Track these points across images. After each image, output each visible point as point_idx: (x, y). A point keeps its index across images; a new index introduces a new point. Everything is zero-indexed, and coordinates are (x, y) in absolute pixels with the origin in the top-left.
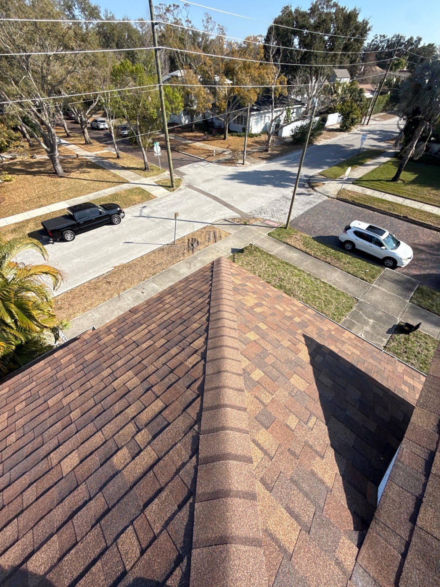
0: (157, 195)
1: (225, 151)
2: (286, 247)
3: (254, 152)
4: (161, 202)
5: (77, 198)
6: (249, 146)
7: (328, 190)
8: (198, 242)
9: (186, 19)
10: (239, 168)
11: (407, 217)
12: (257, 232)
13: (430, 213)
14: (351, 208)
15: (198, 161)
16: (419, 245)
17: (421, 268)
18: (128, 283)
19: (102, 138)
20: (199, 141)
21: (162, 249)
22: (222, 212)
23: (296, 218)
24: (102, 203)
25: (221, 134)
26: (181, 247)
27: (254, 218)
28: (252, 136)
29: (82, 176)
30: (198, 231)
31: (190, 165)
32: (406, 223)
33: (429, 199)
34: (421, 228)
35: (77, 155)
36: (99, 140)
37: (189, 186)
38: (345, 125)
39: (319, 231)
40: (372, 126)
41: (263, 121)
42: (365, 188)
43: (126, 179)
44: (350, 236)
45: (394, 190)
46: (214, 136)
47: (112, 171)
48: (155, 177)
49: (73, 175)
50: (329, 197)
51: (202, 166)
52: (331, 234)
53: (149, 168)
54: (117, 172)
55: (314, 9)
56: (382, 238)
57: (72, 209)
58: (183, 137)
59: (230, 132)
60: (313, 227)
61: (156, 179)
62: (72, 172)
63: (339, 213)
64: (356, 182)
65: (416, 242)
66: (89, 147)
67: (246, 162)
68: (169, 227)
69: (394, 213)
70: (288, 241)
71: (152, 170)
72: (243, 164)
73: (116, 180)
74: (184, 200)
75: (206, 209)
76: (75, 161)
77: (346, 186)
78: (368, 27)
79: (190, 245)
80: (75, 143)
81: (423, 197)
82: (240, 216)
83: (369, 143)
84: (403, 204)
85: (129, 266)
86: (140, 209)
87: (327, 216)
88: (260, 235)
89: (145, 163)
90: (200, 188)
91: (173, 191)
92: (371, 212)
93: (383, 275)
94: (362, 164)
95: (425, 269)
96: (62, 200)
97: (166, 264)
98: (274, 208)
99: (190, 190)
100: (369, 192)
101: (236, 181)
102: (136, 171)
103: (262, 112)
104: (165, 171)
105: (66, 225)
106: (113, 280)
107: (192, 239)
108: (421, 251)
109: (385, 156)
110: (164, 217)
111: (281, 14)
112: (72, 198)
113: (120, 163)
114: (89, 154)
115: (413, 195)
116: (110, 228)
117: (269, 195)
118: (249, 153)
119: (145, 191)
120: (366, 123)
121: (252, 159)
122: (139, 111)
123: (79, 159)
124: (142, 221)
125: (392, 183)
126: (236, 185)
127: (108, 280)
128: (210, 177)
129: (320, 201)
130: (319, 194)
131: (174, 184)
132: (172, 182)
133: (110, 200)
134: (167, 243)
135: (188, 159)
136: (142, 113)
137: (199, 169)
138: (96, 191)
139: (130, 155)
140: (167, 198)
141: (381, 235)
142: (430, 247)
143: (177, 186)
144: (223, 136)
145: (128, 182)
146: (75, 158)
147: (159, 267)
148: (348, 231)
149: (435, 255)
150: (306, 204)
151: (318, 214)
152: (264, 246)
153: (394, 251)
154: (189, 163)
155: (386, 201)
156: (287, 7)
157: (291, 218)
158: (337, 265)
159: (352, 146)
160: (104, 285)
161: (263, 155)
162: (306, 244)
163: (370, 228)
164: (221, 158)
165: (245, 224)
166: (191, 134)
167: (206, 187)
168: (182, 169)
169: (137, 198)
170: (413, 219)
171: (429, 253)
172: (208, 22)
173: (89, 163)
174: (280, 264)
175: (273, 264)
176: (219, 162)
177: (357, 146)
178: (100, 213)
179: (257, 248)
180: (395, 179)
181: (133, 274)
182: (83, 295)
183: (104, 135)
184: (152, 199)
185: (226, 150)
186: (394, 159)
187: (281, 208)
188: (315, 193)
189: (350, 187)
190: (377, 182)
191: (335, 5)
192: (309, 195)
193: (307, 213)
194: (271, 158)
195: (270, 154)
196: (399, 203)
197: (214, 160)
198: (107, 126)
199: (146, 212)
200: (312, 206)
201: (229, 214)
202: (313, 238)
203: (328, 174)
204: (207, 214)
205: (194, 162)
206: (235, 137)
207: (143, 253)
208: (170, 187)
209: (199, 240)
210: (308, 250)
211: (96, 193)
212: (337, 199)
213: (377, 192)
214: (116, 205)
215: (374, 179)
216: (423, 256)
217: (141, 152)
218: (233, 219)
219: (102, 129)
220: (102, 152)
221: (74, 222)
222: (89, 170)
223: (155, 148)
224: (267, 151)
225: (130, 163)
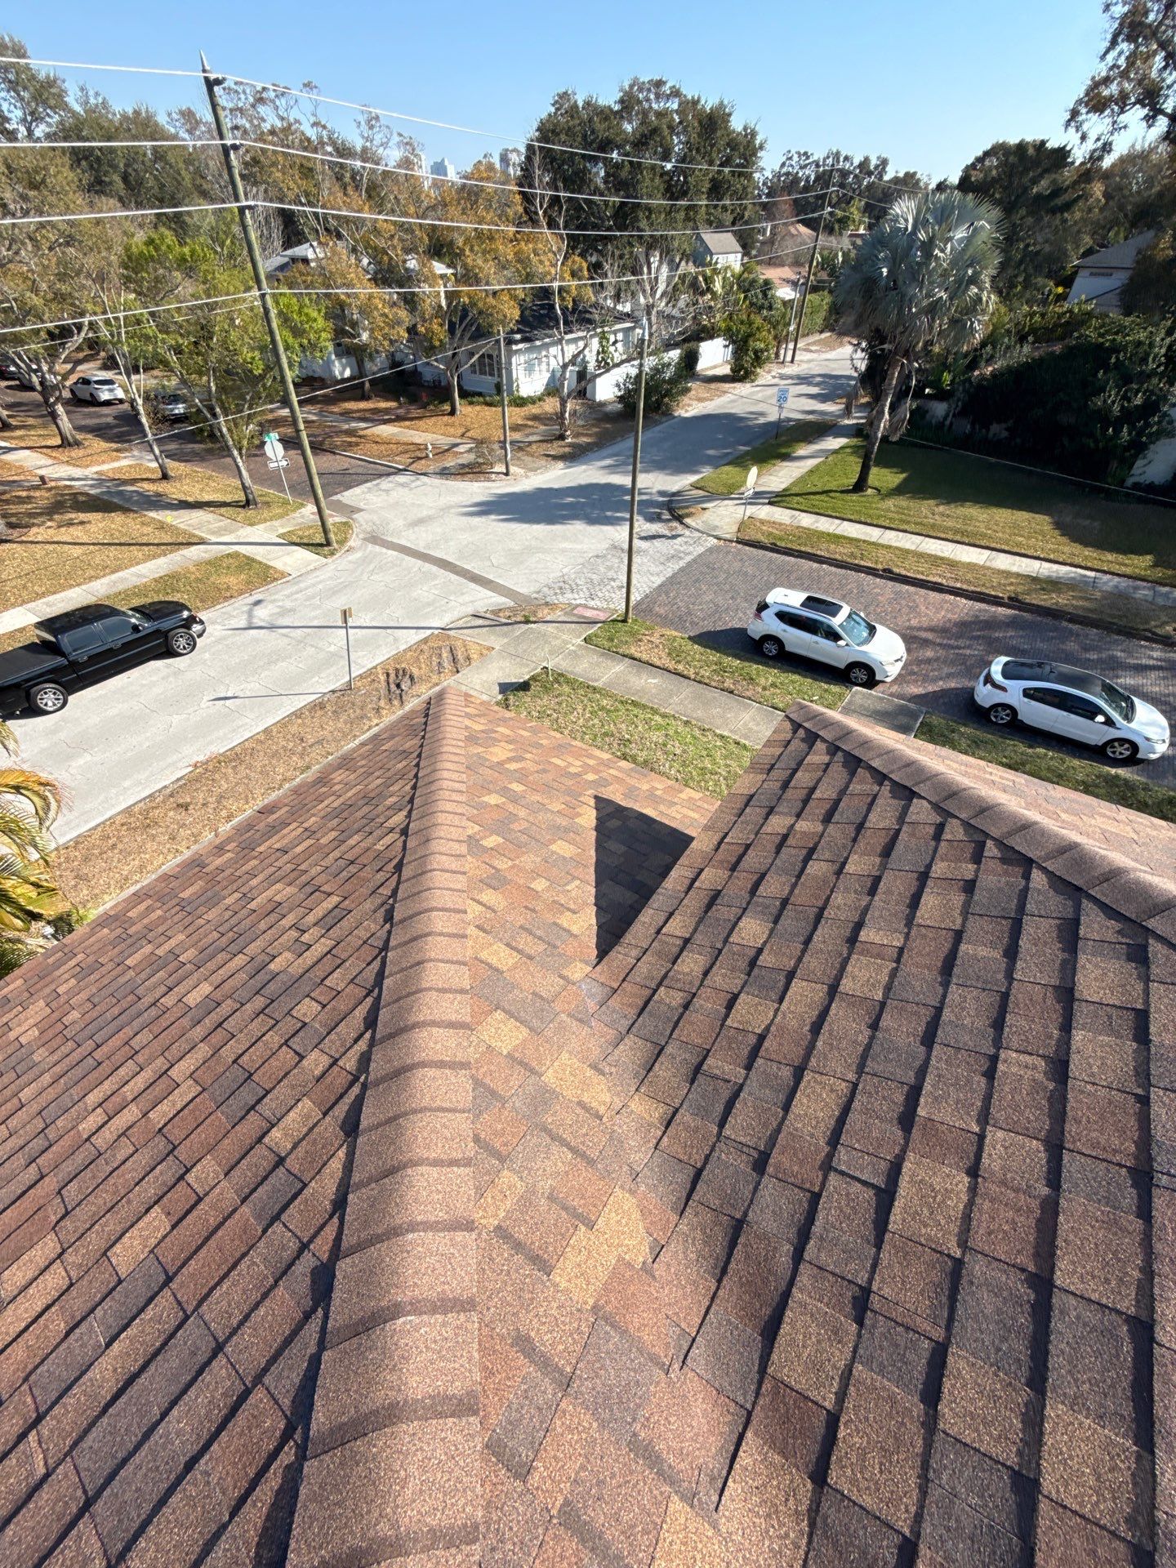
0: (288, 570)
1: (457, 445)
2: (631, 666)
3: (530, 443)
4: (302, 585)
5: (57, 596)
6: (516, 428)
7: (716, 523)
8: (412, 678)
9: (313, 119)
10: (497, 484)
11: (890, 571)
12: (556, 638)
13: (937, 557)
14: (771, 560)
15: (389, 475)
16: (920, 629)
17: (926, 679)
18: (237, 800)
19: (108, 426)
20: (385, 422)
21: (318, 706)
22: (467, 598)
23: (647, 596)
24: (136, 602)
25: (442, 402)
26: (368, 694)
27: (547, 604)
28: (521, 402)
29: (65, 534)
30: (410, 649)
31: (368, 485)
32: (890, 584)
33: (933, 526)
34: (923, 592)
35: (42, 478)
36: (100, 431)
37: (374, 539)
38: (742, 367)
39: (704, 619)
40: (805, 366)
41: (544, 366)
42: (797, 513)
43: (197, 532)
44: (770, 624)
45: (859, 512)
46: (424, 407)
47: (153, 514)
48: (276, 523)
49: (37, 533)
50: (719, 539)
51: (403, 485)
52: (730, 626)
53: (258, 500)
54: (168, 517)
55: (628, 102)
56: (836, 621)
57: (48, 624)
58: (342, 414)
59: (464, 394)
60: (690, 613)
61: (282, 527)
62: (33, 525)
63: (746, 574)
64: (777, 499)
65: (914, 622)
66: (76, 453)
67: (512, 469)
68: (332, 649)
69: (862, 563)
70: (633, 651)
71: (267, 504)
72: (507, 474)
73: (167, 539)
74: (365, 577)
75: (423, 593)
76: (37, 494)
77: (751, 510)
78: (757, 142)
79: (393, 687)
80: (30, 444)
81: (921, 524)
82: (512, 604)
83: (800, 406)
84: (881, 541)
85: (235, 758)
86: (246, 608)
87: (717, 584)
88: (566, 642)
89: (245, 488)
90: (403, 542)
91: (332, 554)
92: (815, 565)
93: (850, 703)
94: (786, 457)
95: (935, 680)
96: (13, 606)
97: (335, 740)
98: (594, 577)
99: (377, 548)
100: (807, 520)
101: (493, 517)
102: (223, 510)
103: (538, 343)
104: (303, 505)
105: (37, 669)
106: (193, 798)
107: (397, 670)
108: (926, 643)
109: (837, 435)
110: (315, 623)
111: (553, 110)
112: (43, 595)
113: (173, 491)
114: (77, 472)
115: (901, 521)
116: (168, 666)
117: (579, 547)
118: (519, 447)
119: (253, 560)
120: (789, 358)
121: (527, 459)
122: (214, 356)
123: (50, 489)
124: (256, 640)
125: (855, 497)
126: (494, 527)
127: (181, 801)
128: (425, 513)
129: (701, 550)
130: (697, 534)
131: (332, 536)
132: (325, 531)
133: (157, 592)
134: (332, 687)
135: (360, 471)
136: (219, 361)
137: (394, 494)
138: (113, 572)
139: (199, 469)
140: (318, 573)
141: (834, 615)
142: (943, 631)
143: (342, 542)
144: (447, 407)
145: (202, 542)
146: (36, 488)
147: (318, 749)
148: (764, 614)
149: (953, 647)
150: (668, 560)
151: (697, 581)
152: (579, 669)
153: (864, 648)
154: (366, 481)
155: (845, 538)
156: (565, 93)
157: (635, 597)
158: (749, 694)
159: (762, 414)
160: (171, 814)
161: (556, 448)
162: (675, 653)
163: (811, 602)
164: (450, 462)
165: (527, 622)
166: (363, 405)
167: (417, 539)
168: (349, 497)
169: (232, 580)
170: (904, 572)
171: (940, 645)
172: (371, 127)
173: (82, 498)
174: (620, 706)
175: (602, 709)
176: (444, 473)
177: (773, 416)
178: (135, 628)
179: (561, 675)
180: (860, 486)
181: (248, 777)
182: (114, 846)
183: (115, 418)
184: (276, 579)
185: (459, 441)
186: (855, 441)
187: (611, 574)
188: (687, 532)
189: (764, 512)
190: (823, 497)
191: (676, 93)
192: (674, 537)
193: (672, 581)
194: (574, 456)
195: (570, 445)
196: (873, 540)
197: (431, 469)
198: (120, 394)
199: (262, 614)
200: (682, 564)
201: (486, 600)
202: (690, 638)
203: (711, 486)
204: (429, 604)
205: (380, 476)
206: (478, 408)
207: (270, 721)
208: (321, 545)
209: (415, 672)
210: (680, 667)
211: (114, 577)
212: (738, 542)
213: (823, 519)
214: (177, 603)
215: (814, 489)
216: (929, 653)
217: (229, 460)
218: (496, 612)
219: (108, 403)
220: (116, 465)
221: (60, 661)
222: (82, 516)
223: (268, 448)
224: (562, 437)
225: (202, 490)
